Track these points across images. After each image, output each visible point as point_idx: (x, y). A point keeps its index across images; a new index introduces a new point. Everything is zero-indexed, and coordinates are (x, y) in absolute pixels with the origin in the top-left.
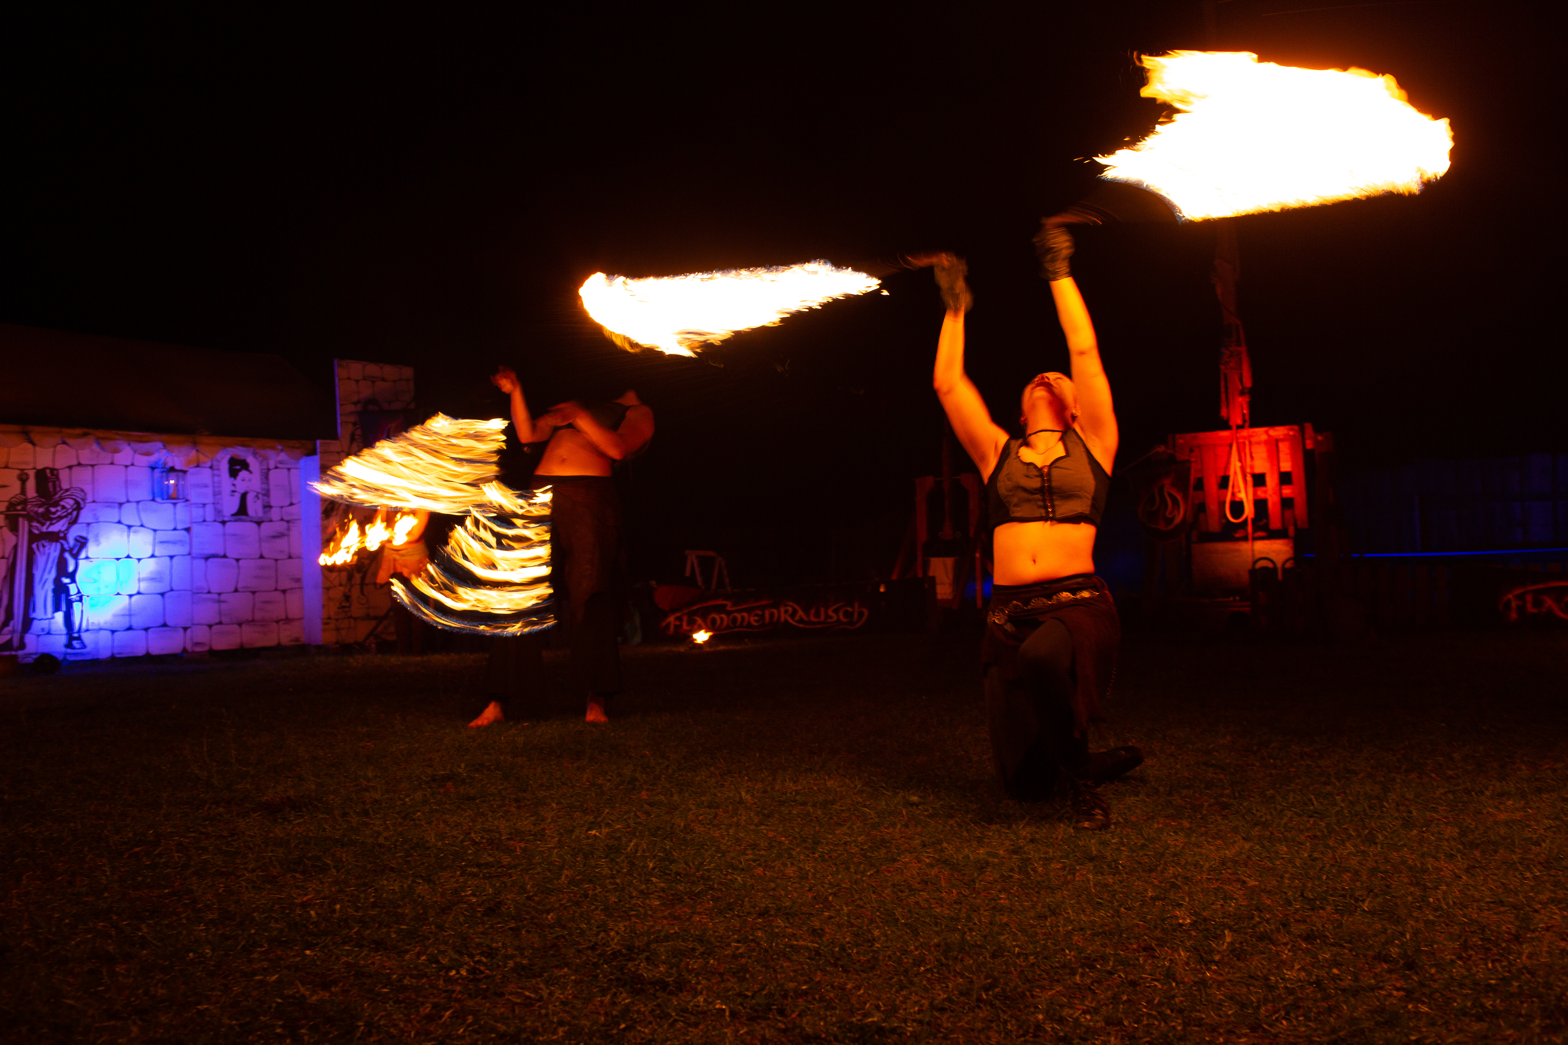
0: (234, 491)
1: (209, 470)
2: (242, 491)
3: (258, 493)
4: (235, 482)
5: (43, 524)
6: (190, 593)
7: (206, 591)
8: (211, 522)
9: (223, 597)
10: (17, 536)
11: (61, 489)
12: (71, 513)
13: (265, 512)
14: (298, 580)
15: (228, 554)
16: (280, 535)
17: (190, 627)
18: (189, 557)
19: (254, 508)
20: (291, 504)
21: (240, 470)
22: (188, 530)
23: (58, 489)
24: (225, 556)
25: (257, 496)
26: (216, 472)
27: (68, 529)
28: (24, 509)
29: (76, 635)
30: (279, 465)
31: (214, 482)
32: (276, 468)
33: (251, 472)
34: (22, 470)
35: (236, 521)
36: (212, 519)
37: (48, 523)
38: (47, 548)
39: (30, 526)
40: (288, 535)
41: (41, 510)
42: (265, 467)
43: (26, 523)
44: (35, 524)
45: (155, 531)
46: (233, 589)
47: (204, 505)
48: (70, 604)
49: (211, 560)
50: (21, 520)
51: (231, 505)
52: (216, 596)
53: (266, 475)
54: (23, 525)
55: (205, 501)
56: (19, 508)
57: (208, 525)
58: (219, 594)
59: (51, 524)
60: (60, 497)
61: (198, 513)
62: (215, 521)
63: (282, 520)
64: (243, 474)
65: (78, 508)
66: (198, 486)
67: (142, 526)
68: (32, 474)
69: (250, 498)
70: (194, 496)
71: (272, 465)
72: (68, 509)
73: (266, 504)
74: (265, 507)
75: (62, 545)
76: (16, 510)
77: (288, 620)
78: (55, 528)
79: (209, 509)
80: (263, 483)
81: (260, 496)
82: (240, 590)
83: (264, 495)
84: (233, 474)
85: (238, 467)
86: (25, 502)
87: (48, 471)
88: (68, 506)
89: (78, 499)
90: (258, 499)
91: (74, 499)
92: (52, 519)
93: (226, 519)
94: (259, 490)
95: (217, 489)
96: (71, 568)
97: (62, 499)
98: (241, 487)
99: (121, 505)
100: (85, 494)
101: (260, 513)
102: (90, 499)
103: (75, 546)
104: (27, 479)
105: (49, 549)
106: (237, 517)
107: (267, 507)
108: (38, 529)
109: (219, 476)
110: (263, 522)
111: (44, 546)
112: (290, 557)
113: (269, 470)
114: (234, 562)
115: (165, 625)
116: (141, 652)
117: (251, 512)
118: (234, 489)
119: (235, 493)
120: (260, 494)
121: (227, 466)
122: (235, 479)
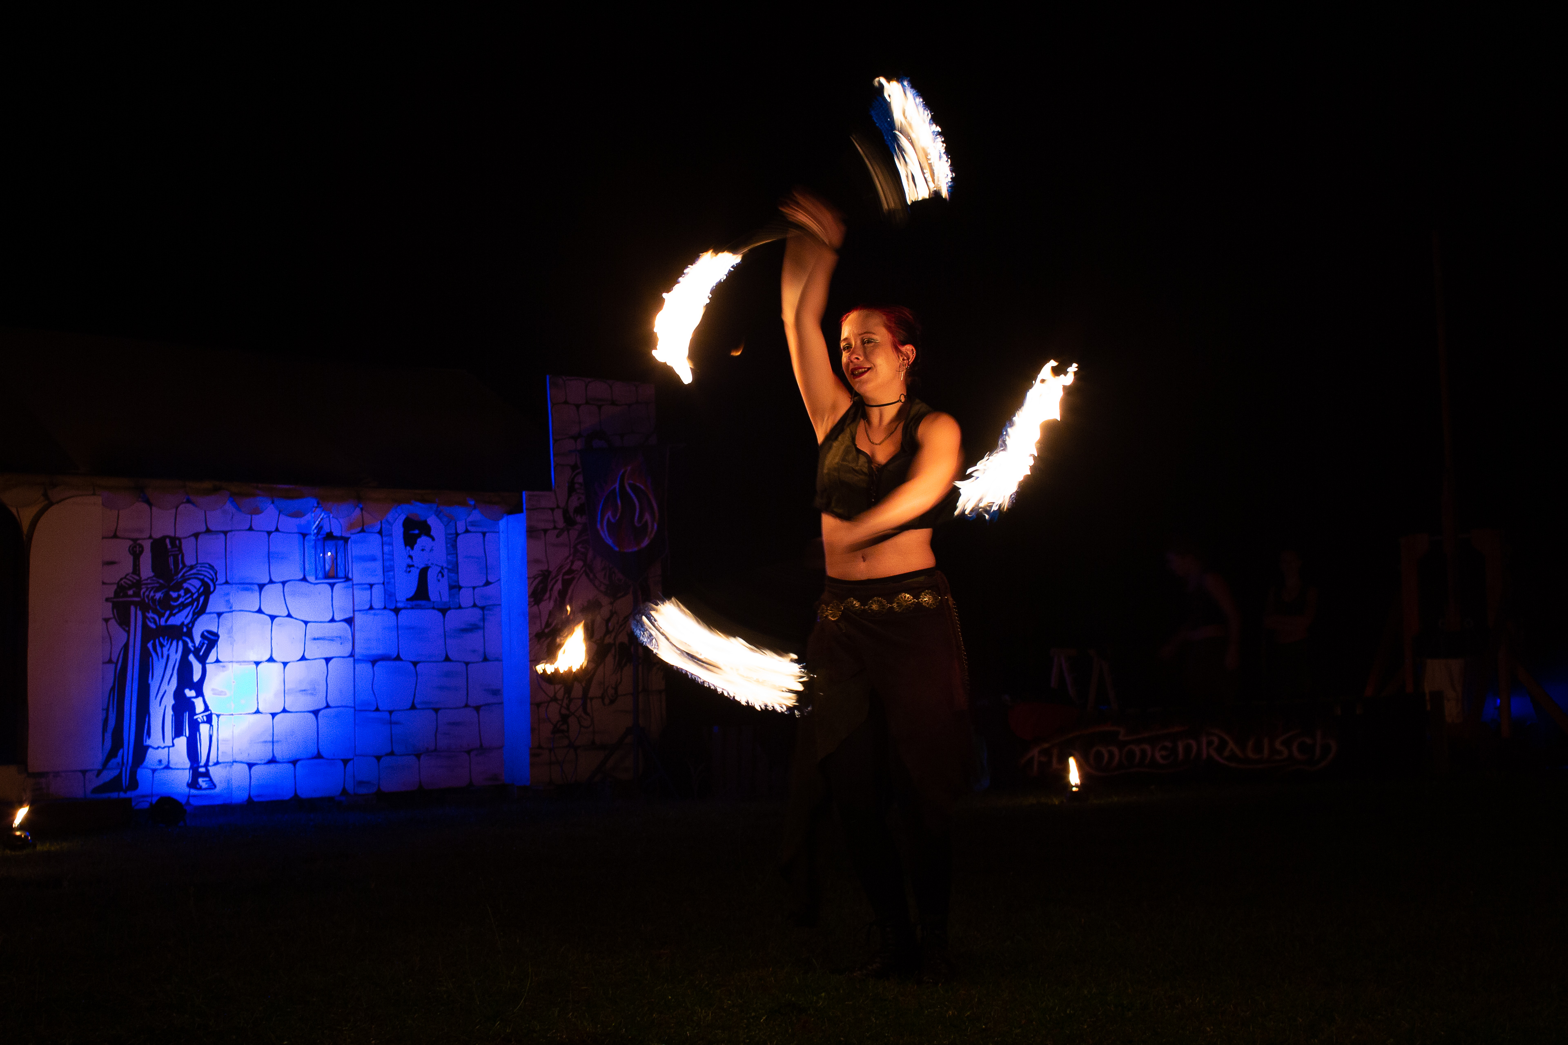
0: (409, 566)
1: (378, 536)
2: (422, 566)
3: (442, 568)
4: (412, 553)
5: (161, 616)
6: (352, 710)
7: (374, 708)
8: (379, 609)
9: (395, 717)
10: (128, 632)
11: (184, 566)
12: (198, 599)
13: (450, 595)
14: (496, 692)
15: (401, 656)
16: (472, 628)
17: (353, 759)
18: (351, 659)
19: (437, 589)
20: (488, 583)
21: (419, 536)
22: (350, 621)
23: (181, 566)
24: (398, 658)
25: (440, 572)
26: (386, 539)
27: (193, 622)
28: (136, 594)
29: (202, 770)
30: (469, 528)
31: (383, 553)
32: (467, 531)
33: (433, 539)
34: (135, 540)
35: (412, 608)
36: (381, 605)
37: (167, 613)
38: (165, 650)
39: (144, 618)
40: (484, 628)
41: (158, 595)
43: (139, 613)
44: (150, 615)
45: (306, 623)
46: (409, 705)
47: (371, 586)
48: (195, 727)
49: (379, 663)
50: (133, 609)
51: (406, 586)
52: (386, 715)
53: (453, 542)
54: (136, 616)
55: (372, 580)
56: (131, 592)
57: (375, 615)
58: (391, 712)
59: (172, 615)
60: (183, 576)
61: (362, 597)
62: (385, 608)
63: (475, 605)
64: (423, 541)
65: (207, 592)
66: (363, 559)
67: (289, 616)
68: (147, 545)
69: (432, 575)
70: (357, 573)
71: (461, 528)
72: (193, 594)
75: (185, 644)
76: (126, 595)
77: (482, 749)
78: (176, 620)
79: (378, 591)
80: (448, 554)
81: (445, 572)
82: (418, 706)
83: (449, 570)
84: (410, 541)
85: (417, 532)
86: (138, 584)
87: (168, 541)
88: (194, 590)
89: (206, 579)
90: (443, 576)
91: (202, 581)
92: (172, 608)
94: (445, 565)
95: (387, 564)
96: (196, 677)
97: (185, 581)
98: (420, 561)
99: (261, 587)
100: (216, 574)
101: (446, 598)
102: (222, 579)
103: (202, 644)
104: (141, 552)
105: (169, 650)
106: (414, 603)
108: (155, 623)
109: (391, 544)
110: (449, 609)
111: (162, 646)
112: (485, 659)
113: (457, 534)
114: (411, 667)
115: (319, 756)
116: (288, 794)
117: (433, 596)
118: (411, 563)
119: (412, 569)
120: (446, 570)
121: (401, 530)
122: (412, 548)
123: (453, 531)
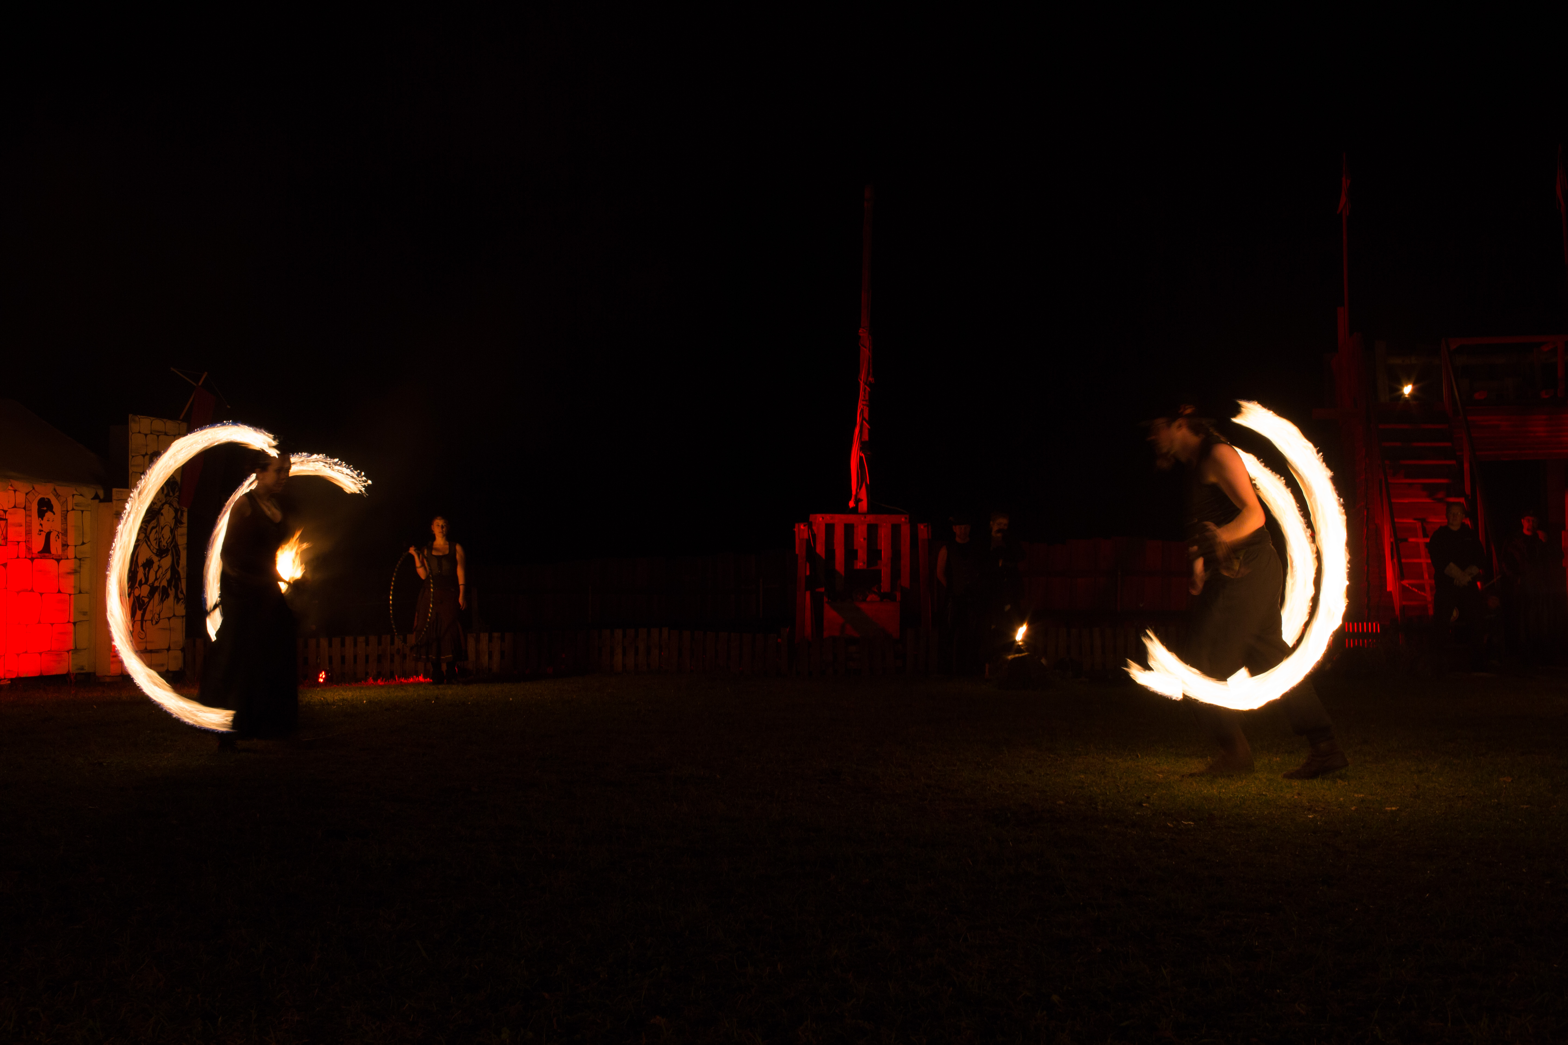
1: (23, 510)
2: (48, 531)
3: (58, 533)
4: (42, 522)
8: (23, 558)
13: (63, 550)
14: (85, 614)
15: (34, 589)
16: (75, 572)
18: (4, 591)
19: (56, 547)
20: (83, 543)
21: (46, 511)
22: (5, 565)
24: (32, 591)
25: (57, 535)
26: (28, 512)
30: (75, 508)
31: (26, 522)
32: (73, 509)
33: (54, 514)
35: (43, 558)
36: (24, 556)
40: (80, 572)
42: (65, 509)
47: (19, 542)
49: (21, 594)
51: (38, 543)
53: (65, 517)
55: (19, 540)
61: (14, 550)
62: (26, 558)
63: (76, 558)
64: (49, 515)
66: (16, 525)
69: (53, 537)
70: (13, 534)
71: (70, 508)
73: (64, 543)
74: (63, 545)
77: (76, 650)
79: (23, 546)
80: (62, 524)
81: (60, 535)
83: (62, 534)
84: (41, 515)
85: (45, 509)
90: (59, 538)
93: (34, 556)
94: (60, 531)
95: (27, 528)
98: (46, 527)
101: (60, 552)
106: (44, 554)
107: (65, 545)
110: (62, 559)
112: (80, 592)
113: (68, 511)
114: (38, 596)
117: (53, 551)
118: (42, 529)
119: (42, 532)
120: (60, 534)
121: (37, 507)
122: (42, 520)
123: (66, 509)
